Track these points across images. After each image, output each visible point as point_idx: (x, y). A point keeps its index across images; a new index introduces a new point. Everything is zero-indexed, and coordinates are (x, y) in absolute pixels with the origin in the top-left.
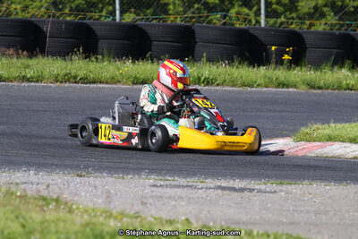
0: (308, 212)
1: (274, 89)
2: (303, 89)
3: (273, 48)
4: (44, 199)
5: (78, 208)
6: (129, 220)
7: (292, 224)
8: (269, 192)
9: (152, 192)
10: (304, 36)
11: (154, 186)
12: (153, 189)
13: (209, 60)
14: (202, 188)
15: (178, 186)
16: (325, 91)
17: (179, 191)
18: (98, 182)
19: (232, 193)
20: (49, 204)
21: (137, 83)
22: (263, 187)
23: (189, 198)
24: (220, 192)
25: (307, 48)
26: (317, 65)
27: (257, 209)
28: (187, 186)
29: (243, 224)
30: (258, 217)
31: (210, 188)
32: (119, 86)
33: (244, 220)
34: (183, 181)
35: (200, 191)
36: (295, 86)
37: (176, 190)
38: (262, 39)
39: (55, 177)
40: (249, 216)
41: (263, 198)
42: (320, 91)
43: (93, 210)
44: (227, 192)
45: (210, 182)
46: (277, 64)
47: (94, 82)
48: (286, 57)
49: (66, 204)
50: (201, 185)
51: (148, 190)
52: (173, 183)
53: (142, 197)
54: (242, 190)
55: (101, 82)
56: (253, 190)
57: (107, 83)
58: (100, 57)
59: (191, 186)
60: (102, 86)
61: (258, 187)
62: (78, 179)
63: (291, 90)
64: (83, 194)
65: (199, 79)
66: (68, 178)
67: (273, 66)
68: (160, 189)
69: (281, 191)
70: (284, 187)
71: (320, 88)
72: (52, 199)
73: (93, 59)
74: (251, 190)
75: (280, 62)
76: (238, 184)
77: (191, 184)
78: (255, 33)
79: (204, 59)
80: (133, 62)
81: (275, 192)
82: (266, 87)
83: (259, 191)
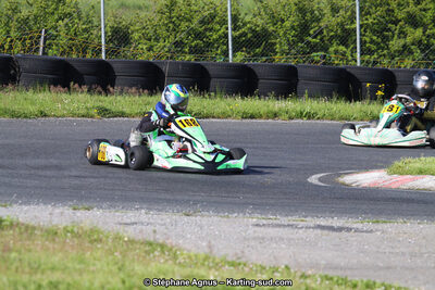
0: (403, 254)
3: (368, 85)
4: (151, 244)
5: (182, 254)
7: (389, 268)
8: (366, 232)
9: (255, 232)
10: (396, 74)
11: (257, 225)
12: (257, 229)
13: (310, 96)
14: (302, 227)
15: (279, 226)
17: (281, 231)
18: (204, 221)
19: (331, 233)
20: (155, 250)
21: (246, 118)
22: (360, 226)
23: (289, 240)
24: (319, 231)
25: (397, 84)
27: (354, 251)
28: (289, 225)
29: (341, 269)
30: (355, 261)
31: (310, 227)
32: (229, 120)
33: (342, 264)
34: (284, 220)
35: (301, 231)
37: (277, 229)
38: (358, 76)
39: (165, 217)
40: (347, 260)
41: (360, 239)
43: (196, 256)
44: (326, 232)
45: (311, 221)
46: (371, 99)
47: (207, 117)
48: (379, 93)
49: (171, 249)
50: (301, 224)
51: (251, 230)
52: (275, 222)
53: (245, 238)
54: (340, 229)
55: (213, 117)
56: (351, 229)
57: (219, 118)
58: (212, 94)
59: (292, 226)
60: (214, 120)
61: (355, 226)
62: (186, 219)
64: (189, 236)
65: (302, 113)
66: (177, 217)
67: (368, 101)
68: (262, 229)
69: (377, 230)
70: (380, 226)
72: (158, 245)
73: (207, 96)
74: (349, 230)
75: (374, 98)
76: (336, 222)
77: (291, 223)
78: (352, 72)
79: (306, 96)
80: (243, 98)
81: (371, 231)
83: (357, 230)
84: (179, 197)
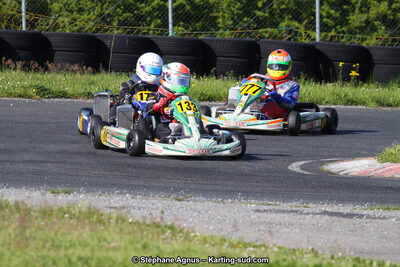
1: (343, 107)
2: (372, 106)
3: (341, 64)
4: (158, 226)
5: (196, 236)
6: (252, 249)
8: (380, 218)
9: (259, 217)
10: (371, 52)
11: (258, 211)
12: (258, 214)
14: (308, 214)
15: (283, 212)
16: (394, 109)
17: (287, 217)
18: (199, 206)
19: (340, 218)
20: (164, 232)
21: (204, 100)
22: (371, 213)
23: (300, 225)
24: (326, 217)
25: (374, 64)
26: (384, 81)
27: (375, 237)
28: (292, 211)
29: (367, 253)
30: (379, 246)
31: (316, 214)
33: (366, 249)
34: (286, 206)
35: (308, 217)
36: (364, 103)
37: (283, 215)
38: (329, 54)
39: (155, 201)
40: (370, 245)
42: (389, 109)
44: (335, 218)
45: (313, 207)
46: (343, 80)
48: (354, 73)
49: (181, 231)
50: (305, 210)
51: (254, 216)
52: (276, 208)
54: (350, 216)
56: (362, 216)
59: (296, 211)
61: (365, 213)
62: (179, 204)
63: (359, 107)
64: (191, 220)
66: (167, 202)
67: (340, 82)
68: (265, 214)
69: (390, 217)
70: (393, 213)
71: (389, 105)
72: (165, 227)
74: (360, 216)
75: (347, 79)
77: (294, 209)
80: (198, 78)
81: (384, 218)
82: (335, 104)
83: (368, 217)
84: (153, 184)
